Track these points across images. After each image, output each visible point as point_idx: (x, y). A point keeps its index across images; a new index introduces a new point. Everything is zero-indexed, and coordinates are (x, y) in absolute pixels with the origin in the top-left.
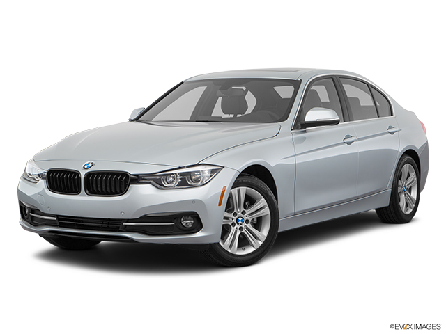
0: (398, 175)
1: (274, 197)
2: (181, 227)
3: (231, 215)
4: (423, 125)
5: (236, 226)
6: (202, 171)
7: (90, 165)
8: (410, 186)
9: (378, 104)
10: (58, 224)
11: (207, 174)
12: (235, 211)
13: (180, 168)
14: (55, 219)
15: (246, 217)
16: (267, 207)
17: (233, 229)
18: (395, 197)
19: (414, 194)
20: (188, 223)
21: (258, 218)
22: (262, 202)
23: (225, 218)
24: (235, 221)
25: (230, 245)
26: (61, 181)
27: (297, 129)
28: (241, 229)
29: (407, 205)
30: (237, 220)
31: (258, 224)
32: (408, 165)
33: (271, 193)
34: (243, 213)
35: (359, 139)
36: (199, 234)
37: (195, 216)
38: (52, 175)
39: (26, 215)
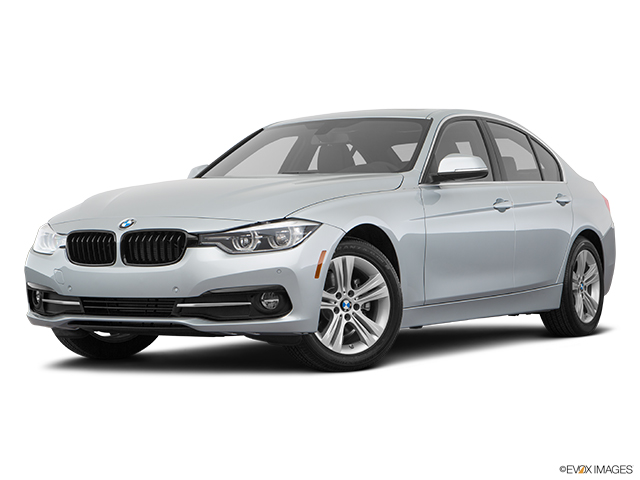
0: (572, 266)
1: (394, 272)
2: (261, 308)
3: (333, 296)
4: (606, 201)
5: (341, 312)
6: (292, 228)
7: (130, 222)
8: (589, 283)
9: (543, 167)
10: (83, 311)
11: (298, 232)
12: (339, 291)
13: (259, 224)
14: (78, 303)
15: (354, 300)
16: (385, 287)
17: (336, 316)
18: (568, 296)
19: (595, 295)
20: (270, 302)
21: (371, 302)
22: (378, 279)
23: (324, 300)
24: (338, 305)
25: (331, 340)
26: (87, 247)
27: (427, 182)
28: (347, 317)
29: (585, 311)
30: (342, 304)
31: (372, 311)
32: (586, 251)
33: (389, 266)
34: (351, 294)
35: (516, 206)
36: (287, 318)
37: (280, 292)
38: (75, 240)
39: (37, 303)
